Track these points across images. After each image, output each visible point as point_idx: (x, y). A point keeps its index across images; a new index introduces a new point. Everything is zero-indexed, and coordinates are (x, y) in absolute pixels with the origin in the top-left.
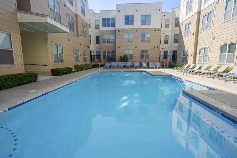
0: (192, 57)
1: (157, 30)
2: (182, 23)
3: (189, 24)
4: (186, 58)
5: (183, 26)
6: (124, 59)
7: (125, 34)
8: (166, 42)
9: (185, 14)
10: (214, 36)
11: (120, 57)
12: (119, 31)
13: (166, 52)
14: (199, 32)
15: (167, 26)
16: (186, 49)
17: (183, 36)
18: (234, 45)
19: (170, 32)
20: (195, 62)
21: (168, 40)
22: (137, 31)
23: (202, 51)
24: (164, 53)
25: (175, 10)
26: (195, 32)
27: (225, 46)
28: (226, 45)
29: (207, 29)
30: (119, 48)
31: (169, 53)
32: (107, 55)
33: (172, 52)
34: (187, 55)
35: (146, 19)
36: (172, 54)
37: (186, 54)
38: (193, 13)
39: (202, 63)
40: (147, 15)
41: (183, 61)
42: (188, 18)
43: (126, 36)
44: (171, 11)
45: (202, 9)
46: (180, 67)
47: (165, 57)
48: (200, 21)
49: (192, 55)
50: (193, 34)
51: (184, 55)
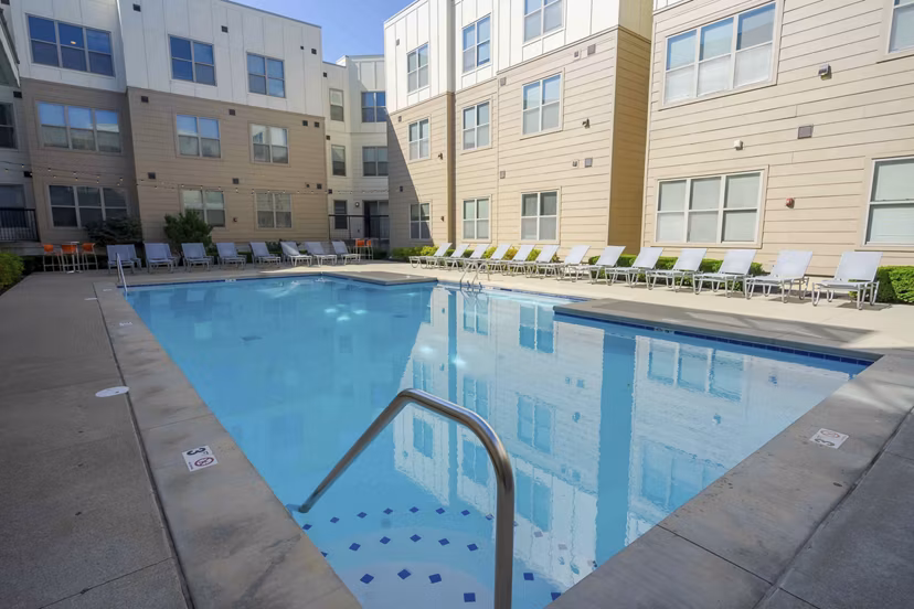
0: (445, 224)
1: (311, 124)
2: (399, 115)
3: (421, 123)
4: (425, 227)
5: (401, 125)
6: (189, 227)
7: (177, 118)
8: (339, 169)
9: (406, 90)
10: (501, 169)
11: (168, 219)
12: (145, 100)
13: (340, 204)
14: (457, 153)
15: (337, 114)
16: (422, 199)
17: (406, 157)
18: (551, 198)
19: (348, 136)
20: (452, 238)
21: (344, 163)
22: (232, 112)
23: (472, 207)
24: (336, 210)
25: (358, 65)
26: (444, 150)
27: (533, 199)
28: (536, 195)
29: (480, 148)
30: (152, 176)
31: (350, 210)
32: (103, 207)
33: (361, 205)
34: (428, 218)
35: (266, 73)
36: (360, 212)
37: (422, 213)
38: (435, 94)
39: (475, 240)
40: (269, 59)
41: (415, 234)
42: (416, 102)
43: (185, 128)
44: (342, 62)
45: (458, 88)
46: (415, 253)
47: (341, 221)
48: (457, 121)
49: (443, 219)
50: (441, 156)
51: (415, 218)
